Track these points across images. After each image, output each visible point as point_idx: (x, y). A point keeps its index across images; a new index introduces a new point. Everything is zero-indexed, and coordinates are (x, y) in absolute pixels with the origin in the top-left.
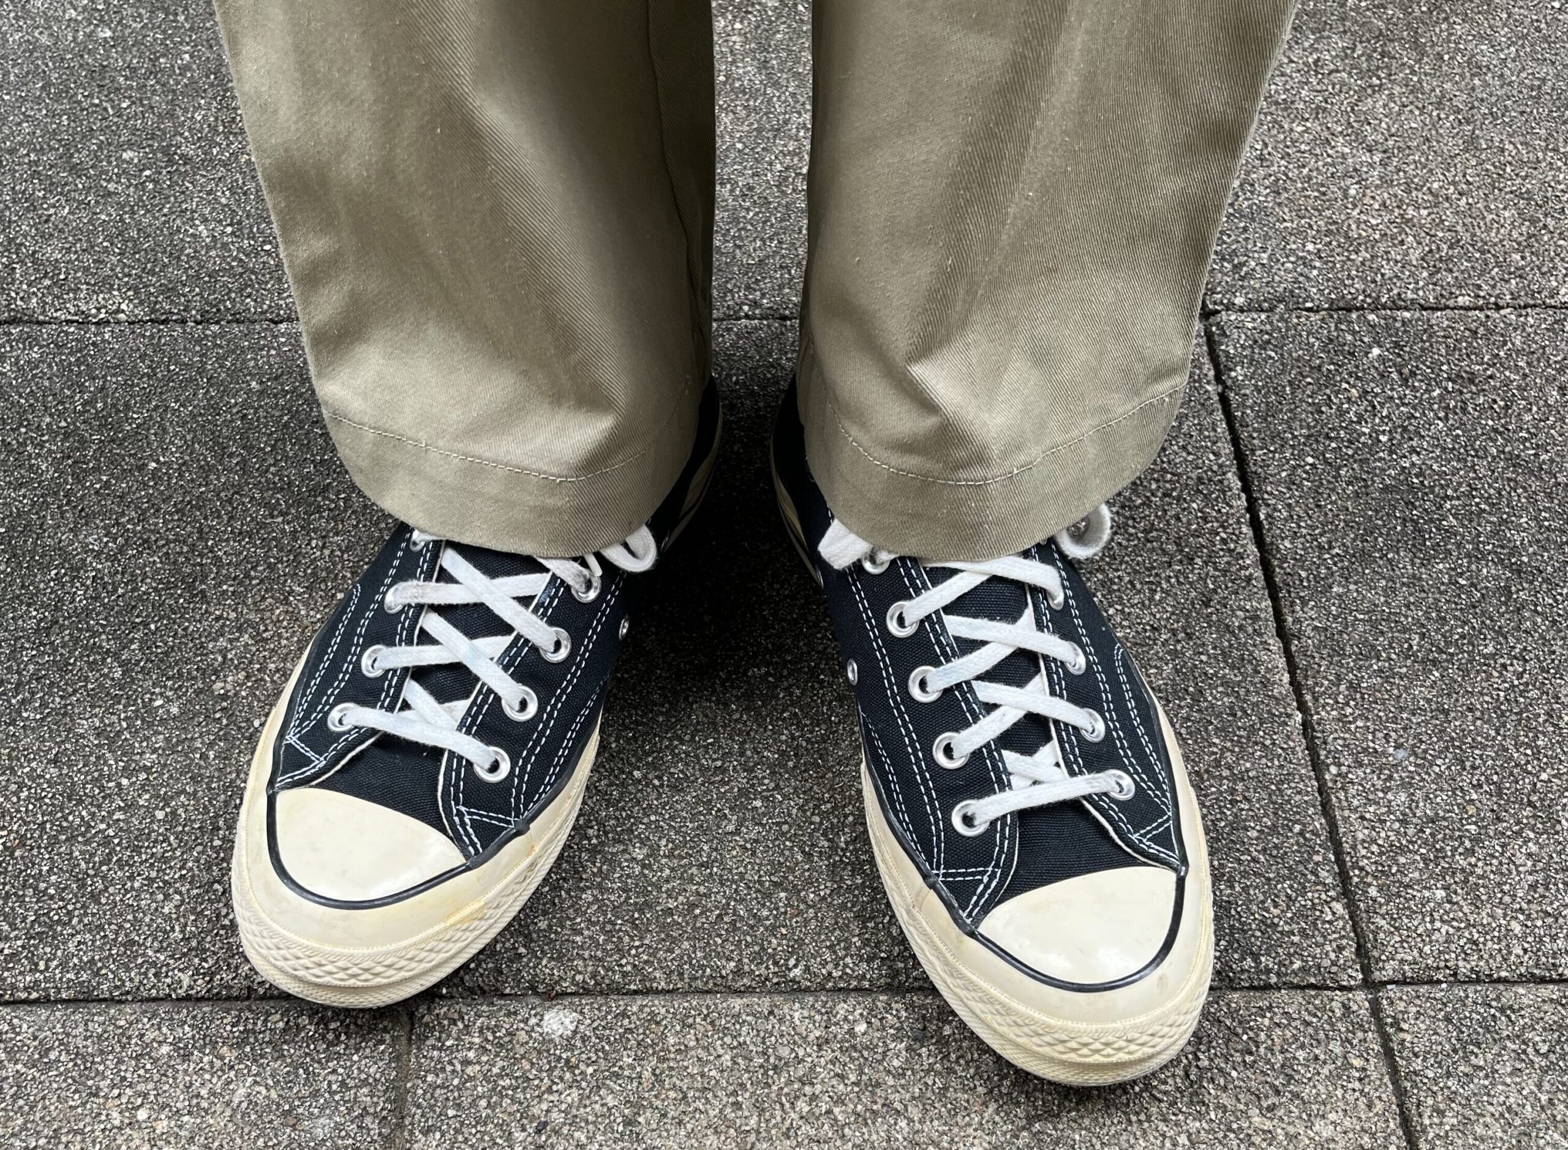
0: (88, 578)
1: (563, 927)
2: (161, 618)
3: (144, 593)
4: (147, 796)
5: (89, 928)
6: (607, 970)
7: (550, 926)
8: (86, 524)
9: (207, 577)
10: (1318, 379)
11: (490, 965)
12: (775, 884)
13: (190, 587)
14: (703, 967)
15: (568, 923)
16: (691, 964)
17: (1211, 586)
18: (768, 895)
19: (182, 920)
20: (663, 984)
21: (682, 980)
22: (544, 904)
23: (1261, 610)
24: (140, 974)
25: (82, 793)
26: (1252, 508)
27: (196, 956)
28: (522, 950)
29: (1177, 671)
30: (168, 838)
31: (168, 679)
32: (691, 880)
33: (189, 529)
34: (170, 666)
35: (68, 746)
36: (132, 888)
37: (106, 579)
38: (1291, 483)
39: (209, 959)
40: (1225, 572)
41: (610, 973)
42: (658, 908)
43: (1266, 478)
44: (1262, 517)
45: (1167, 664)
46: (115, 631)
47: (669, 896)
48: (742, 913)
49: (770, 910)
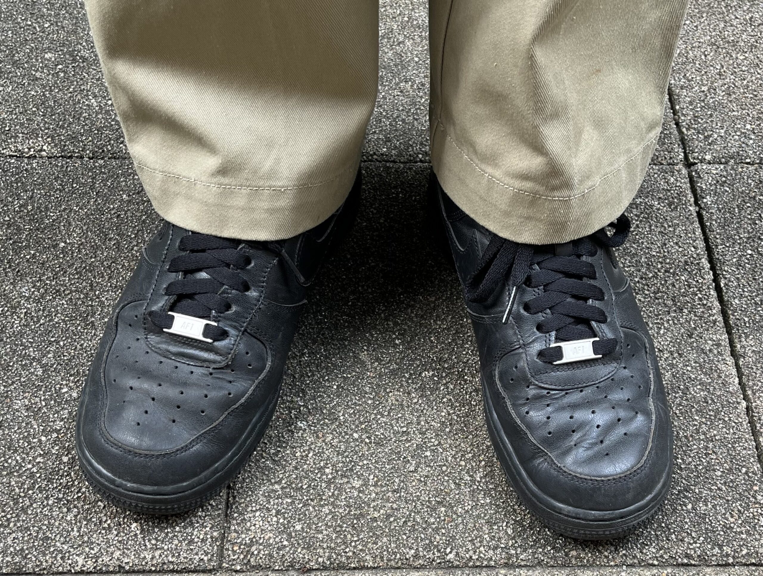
0: (22, 313)
1: (310, 529)
2: (67, 338)
3: (57, 323)
4: (57, 448)
5: (20, 529)
6: (338, 555)
7: (302, 528)
8: (21, 280)
9: (95, 313)
10: (754, 204)
11: (266, 552)
12: (438, 503)
13: (85, 319)
14: (395, 553)
15: (314, 526)
16: (388, 551)
17: (693, 326)
18: (435, 510)
19: (78, 524)
20: (371, 563)
21: (382, 561)
22: (299, 515)
23: (722, 340)
24: (52, 557)
25: (17, 446)
26: (716, 280)
27: (87, 546)
28: (285, 543)
29: (674, 376)
30: (70, 474)
31: (71, 376)
32: (388, 500)
33: (84, 284)
34: (72, 368)
35: (8, 416)
36: (48, 504)
37: (33, 314)
38: (738, 265)
39: (95, 548)
40: (701, 317)
41: (339, 557)
42: (368, 517)
43: (724, 262)
44: (722, 285)
45: (667, 372)
46: (38, 346)
47: (375, 510)
48: (418, 520)
49: (435, 519)
